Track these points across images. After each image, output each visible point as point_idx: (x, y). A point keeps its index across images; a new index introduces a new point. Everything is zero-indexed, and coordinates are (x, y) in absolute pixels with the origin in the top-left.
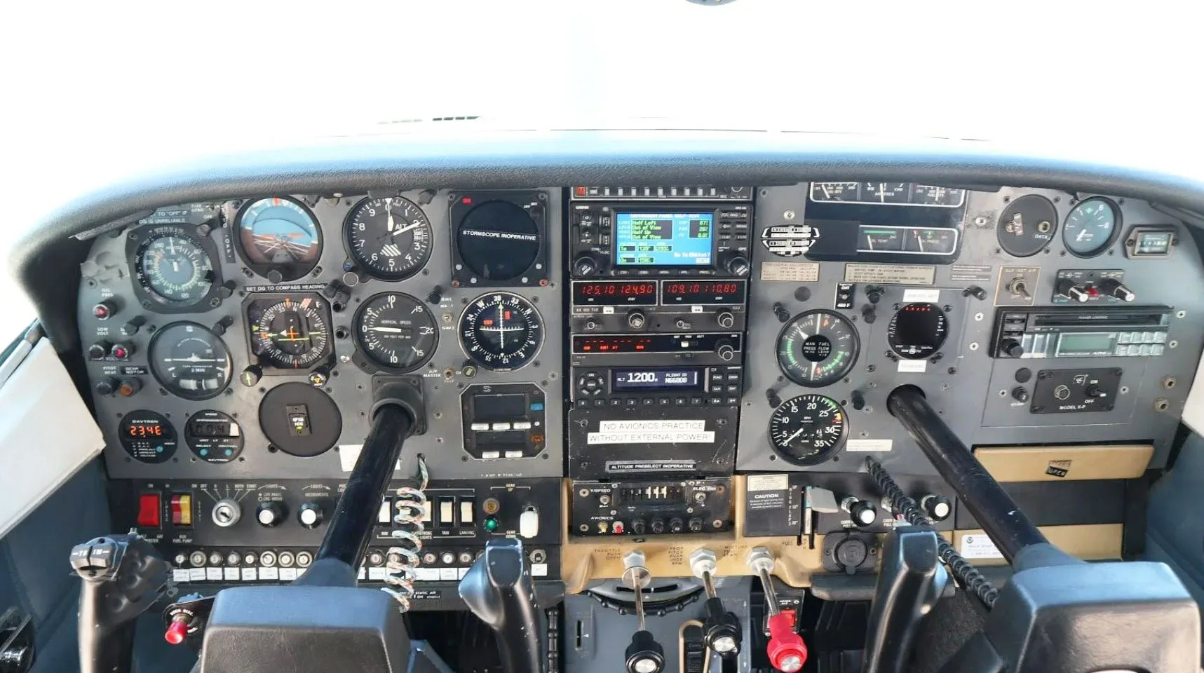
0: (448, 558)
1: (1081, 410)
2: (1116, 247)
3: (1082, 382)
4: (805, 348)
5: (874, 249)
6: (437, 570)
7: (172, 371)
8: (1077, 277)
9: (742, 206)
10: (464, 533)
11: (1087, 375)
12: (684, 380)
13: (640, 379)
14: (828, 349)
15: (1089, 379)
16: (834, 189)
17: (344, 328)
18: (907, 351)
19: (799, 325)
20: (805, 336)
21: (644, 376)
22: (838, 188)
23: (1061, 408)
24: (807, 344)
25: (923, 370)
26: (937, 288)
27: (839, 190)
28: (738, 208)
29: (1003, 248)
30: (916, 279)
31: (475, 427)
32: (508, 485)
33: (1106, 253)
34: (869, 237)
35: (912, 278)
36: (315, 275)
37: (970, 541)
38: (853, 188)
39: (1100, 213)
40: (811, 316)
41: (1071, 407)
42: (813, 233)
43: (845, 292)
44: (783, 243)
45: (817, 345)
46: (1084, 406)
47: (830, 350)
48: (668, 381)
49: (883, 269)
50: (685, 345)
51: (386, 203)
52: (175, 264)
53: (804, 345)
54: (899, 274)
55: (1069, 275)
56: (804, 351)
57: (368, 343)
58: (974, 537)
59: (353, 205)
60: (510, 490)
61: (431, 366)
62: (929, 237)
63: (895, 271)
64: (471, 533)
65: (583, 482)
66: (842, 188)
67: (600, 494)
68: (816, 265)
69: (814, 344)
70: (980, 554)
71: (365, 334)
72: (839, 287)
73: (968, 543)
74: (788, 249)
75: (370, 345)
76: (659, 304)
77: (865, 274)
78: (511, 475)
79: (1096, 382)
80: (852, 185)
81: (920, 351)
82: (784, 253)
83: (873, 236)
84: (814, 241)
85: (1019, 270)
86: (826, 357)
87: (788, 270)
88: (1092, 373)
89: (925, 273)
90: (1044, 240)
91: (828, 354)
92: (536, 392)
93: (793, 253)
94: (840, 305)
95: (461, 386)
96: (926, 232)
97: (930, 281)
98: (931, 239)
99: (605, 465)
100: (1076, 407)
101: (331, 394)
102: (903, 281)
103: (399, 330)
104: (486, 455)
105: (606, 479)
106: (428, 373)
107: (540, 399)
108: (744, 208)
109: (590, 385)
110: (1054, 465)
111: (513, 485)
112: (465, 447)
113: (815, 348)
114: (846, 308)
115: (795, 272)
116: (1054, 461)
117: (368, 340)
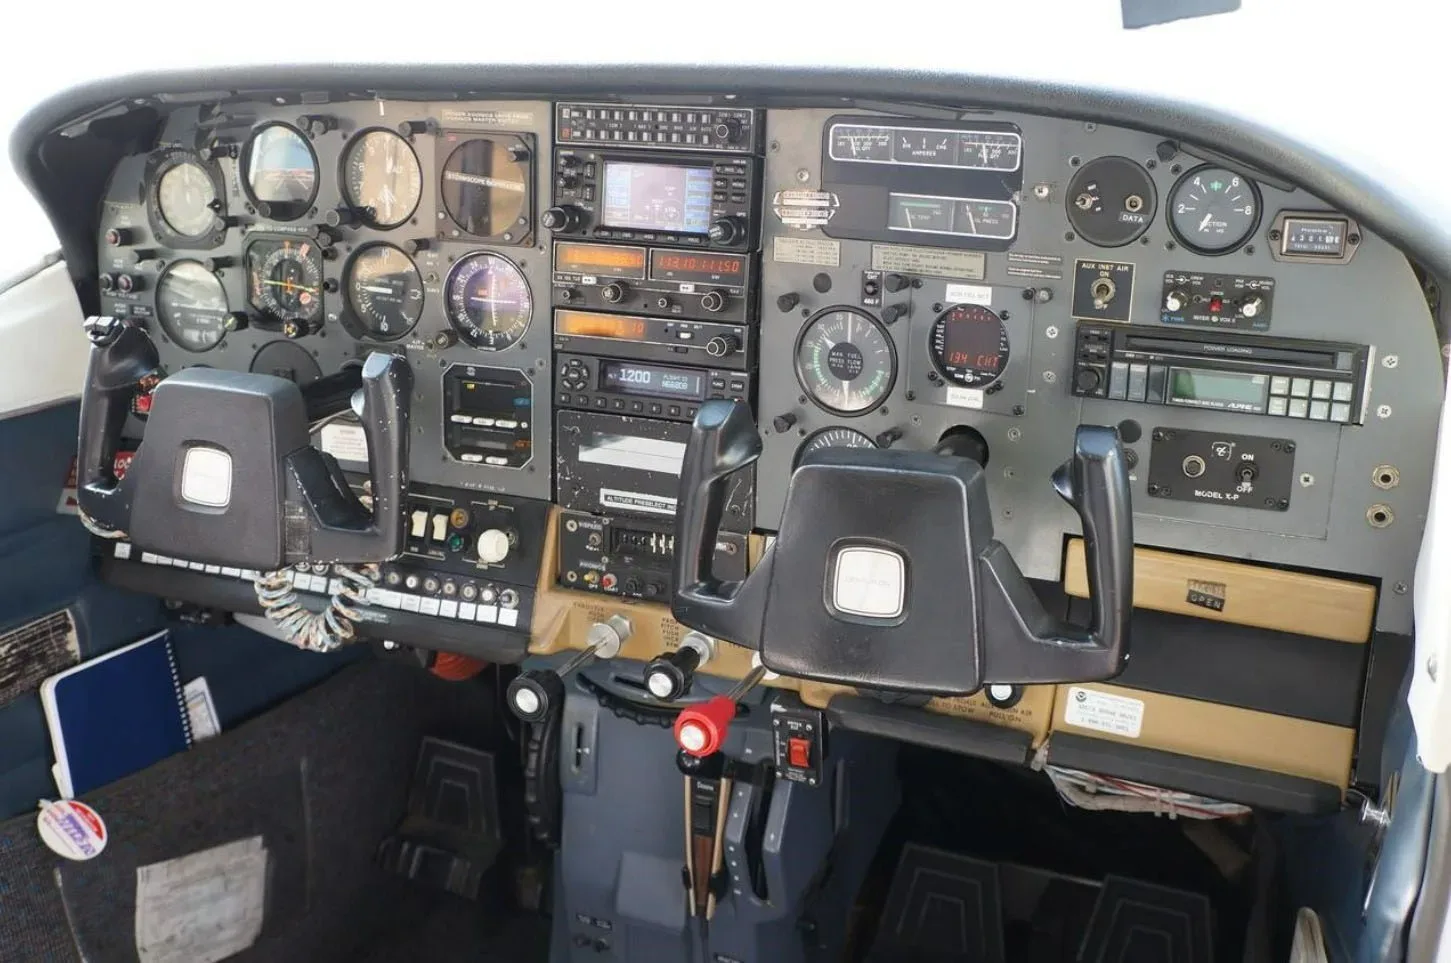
0: (412, 582)
1: (1232, 503)
2: (1258, 240)
3: (1227, 455)
4: (831, 359)
5: (913, 227)
6: (399, 594)
7: (178, 318)
8: (1194, 283)
9: (740, 159)
10: (434, 553)
11: (1233, 445)
12: (685, 386)
13: (634, 377)
14: (859, 363)
15: (1237, 452)
16: (862, 145)
17: (333, 281)
18: (962, 376)
19: (826, 328)
20: (831, 344)
21: (639, 375)
22: (866, 143)
23: (1198, 493)
24: (834, 354)
25: (979, 404)
26: (989, 285)
27: (867, 146)
28: (736, 162)
29: (1078, 233)
30: (962, 270)
31: (455, 418)
32: (490, 502)
33: (1241, 251)
34: (907, 210)
35: (956, 269)
36: (311, 217)
37: (1081, 698)
38: (884, 144)
39: (1234, 192)
40: (839, 316)
41: (1215, 495)
42: (832, 201)
43: (871, 283)
44: (797, 213)
45: (845, 357)
46: (1236, 497)
47: (861, 365)
48: (666, 384)
49: (918, 254)
50: (684, 336)
51: (385, 141)
52: (188, 196)
53: (830, 356)
54: (939, 262)
55: (1182, 280)
56: (830, 363)
57: (360, 304)
58: (1089, 693)
59: (349, 139)
60: (492, 508)
61: (415, 335)
62: (985, 215)
63: (934, 257)
64: (441, 554)
65: (573, 512)
66: (870, 144)
67: (590, 531)
68: (836, 244)
69: (841, 355)
70: (1096, 722)
71: (358, 293)
72: (864, 276)
73: (1078, 699)
74: (803, 221)
75: (363, 306)
76: (647, 278)
77: (897, 259)
78: (492, 489)
79: (1251, 457)
80: (883, 140)
81: (978, 379)
82: (799, 226)
83: (913, 211)
84: (833, 212)
85: (1103, 267)
86: (857, 375)
87: (804, 249)
88: (1244, 442)
89: (974, 262)
90: (1138, 225)
91: (860, 371)
92: (523, 383)
93: (809, 226)
94: (867, 301)
95: (443, 363)
96: (981, 208)
97: (980, 276)
98: (987, 218)
99: (599, 492)
100: (1223, 495)
101: (317, 358)
102: (945, 273)
103: (389, 291)
104: (465, 457)
105: (599, 512)
106: (411, 344)
107: (526, 392)
108: (744, 162)
109: (572, 375)
110: (1197, 588)
111: (496, 503)
112: (446, 444)
113: (843, 361)
114: (874, 305)
115: (812, 252)
116: (1196, 581)
117: (360, 301)
